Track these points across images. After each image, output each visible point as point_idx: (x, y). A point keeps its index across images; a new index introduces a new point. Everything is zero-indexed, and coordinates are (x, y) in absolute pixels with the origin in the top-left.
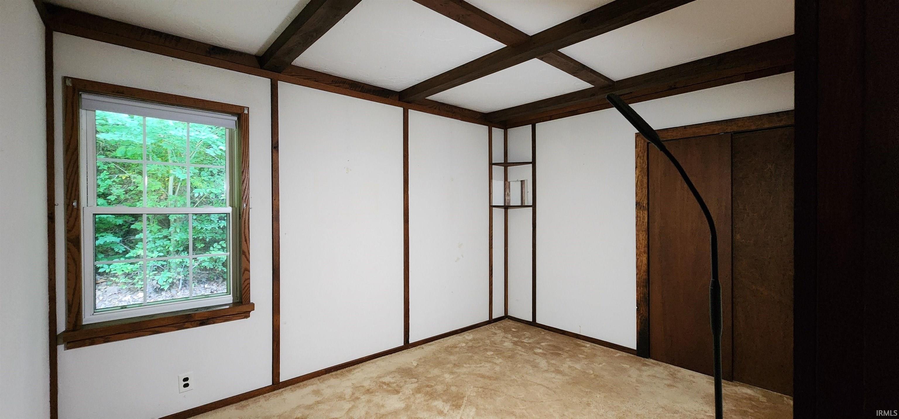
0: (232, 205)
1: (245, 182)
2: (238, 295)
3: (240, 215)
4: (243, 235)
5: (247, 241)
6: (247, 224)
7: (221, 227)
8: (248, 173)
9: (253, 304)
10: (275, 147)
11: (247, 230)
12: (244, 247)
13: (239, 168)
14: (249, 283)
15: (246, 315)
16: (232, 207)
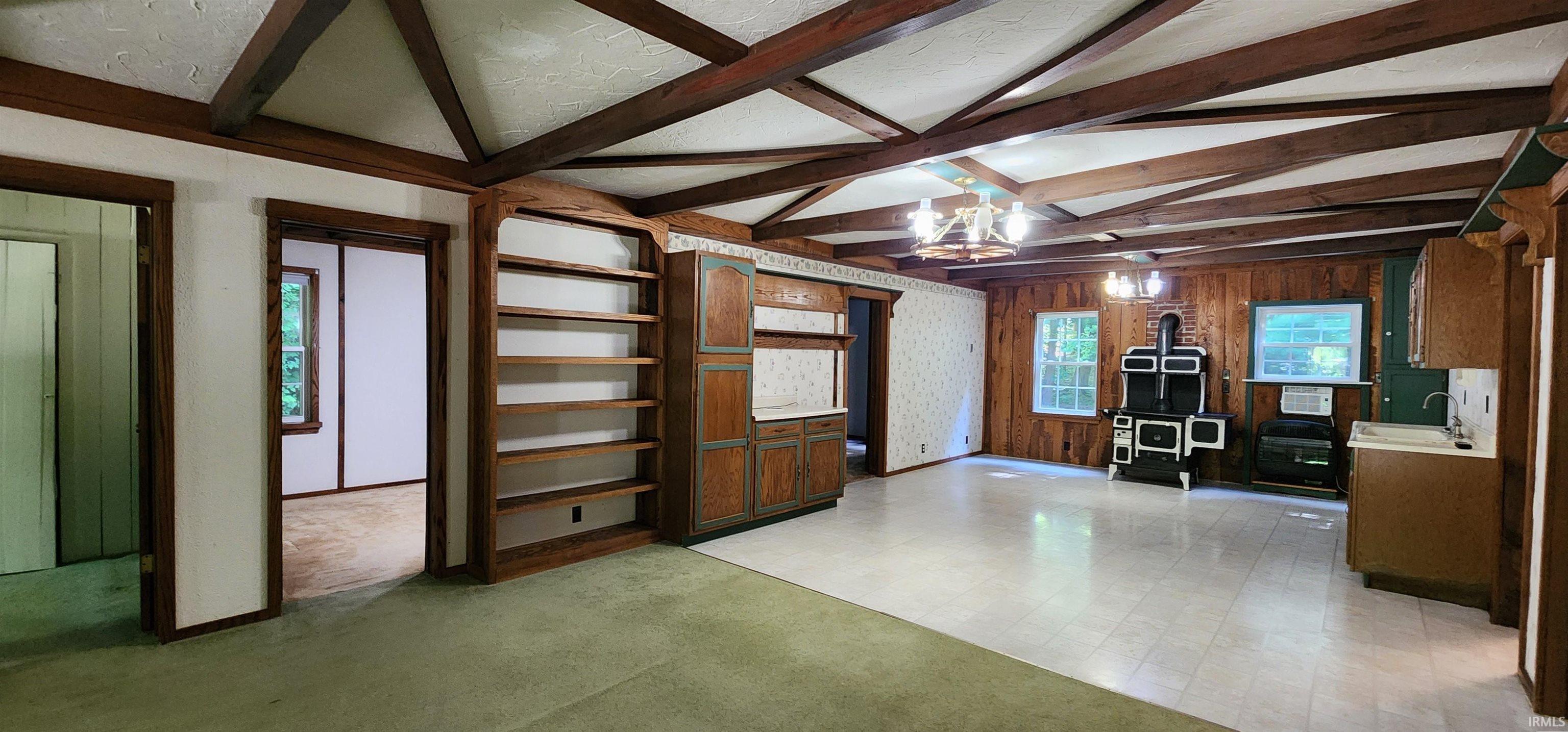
0: (304, 345)
1: (316, 328)
2: (309, 417)
3: (311, 353)
4: (314, 369)
5: (317, 373)
6: (317, 361)
7: (291, 368)
8: (318, 320)
9: (321, 423)
10: (342, 299)
11: (316, 366)
12: (314, 378)
13: (311, 316)
14: (318, 403)
15: (315, 430)
16: (305, 346)
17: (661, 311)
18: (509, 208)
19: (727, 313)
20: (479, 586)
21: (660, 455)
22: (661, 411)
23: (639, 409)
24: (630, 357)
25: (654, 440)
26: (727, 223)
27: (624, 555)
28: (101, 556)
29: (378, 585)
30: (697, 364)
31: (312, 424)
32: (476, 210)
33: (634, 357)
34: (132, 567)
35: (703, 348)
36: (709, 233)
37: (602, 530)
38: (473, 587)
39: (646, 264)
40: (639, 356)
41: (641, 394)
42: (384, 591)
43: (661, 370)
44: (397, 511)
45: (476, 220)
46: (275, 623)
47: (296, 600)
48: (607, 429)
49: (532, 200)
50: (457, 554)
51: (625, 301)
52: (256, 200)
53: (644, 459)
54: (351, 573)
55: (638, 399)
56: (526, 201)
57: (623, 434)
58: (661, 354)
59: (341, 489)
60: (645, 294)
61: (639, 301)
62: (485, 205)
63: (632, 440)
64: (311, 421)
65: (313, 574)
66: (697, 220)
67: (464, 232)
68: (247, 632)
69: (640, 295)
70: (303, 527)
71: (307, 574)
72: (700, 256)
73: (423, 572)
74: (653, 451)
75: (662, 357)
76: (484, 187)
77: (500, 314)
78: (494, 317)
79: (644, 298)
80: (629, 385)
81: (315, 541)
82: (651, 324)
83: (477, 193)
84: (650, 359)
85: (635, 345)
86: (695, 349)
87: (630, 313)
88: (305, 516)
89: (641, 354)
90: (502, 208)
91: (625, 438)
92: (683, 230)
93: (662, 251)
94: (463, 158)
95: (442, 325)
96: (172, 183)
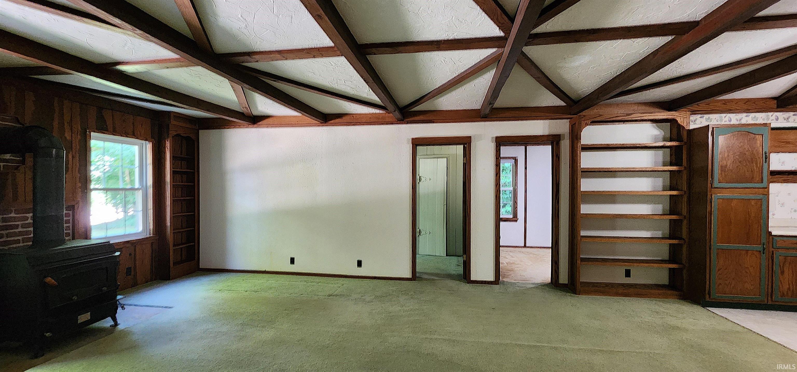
1: (516, 180)
2: (514, 216)
3: (515, 190)
4: (516, 197)
6: (517, 193)
8: (517, 177)
9: (518, 219)
11: (517, 195)
12: (516, 200)
13: (515, 176)
14: (517, 211)
15: (516, 222)
16: (513, 188)
17: (685, 163)
18: (587, 122)
19: (740, 162)
20: (572, 294)
21: (685, 249)
22: (685, 222)
23: (670, 220)
24: (664, 190)
25: (680, 238)
26: (748, 101)
27: (656, 300)
28: (456, 256)
29: (532, 284)
30: (711, 195)
31: (515, 219)
32: (572, 125)
33: (668, 191)
34: (461, 260)
35: (716, 184)
36: (731, 110)
37: (644, 285)
38: (570, 294)
39: (675, 136)
40: (670, 190)
41: (672, 212)
42: (534, 286)
43: (685, 199)
44: (545, 258)
45: (572, 131)
46: (496, 287)
47: (504, 281)
48: (647, 230)
49: (599, 116)
50: (564, 278)
51: (661, 159)
52: (493, 138)
53: (674, 250)
54: (524, 277)
55: (670, 214)
56: (595, 117)
57: (659, 234)
58: (685, 188)
59: (525, 246)
60: (674, 154)
61: (670, 158)
62: (576, 123)
63: (666, 238)
64: (515, 218)
65: (511, 274)
66: (719, 104)
67: (567, 137)
68: (488, 287)
69: (671, 155)
70: (510, 258)
71: (508, 274)
72: (713, 128)
73: (550, 283)
74: (680, 245)
75: (686, 190)
76: (577, 114)
77: (582, 172)
78: (579, 173)
79: (674, 156)
80: (663, 207)
81: (513, 263)
82: (679, 172)
83: (573, 118)
84: (675, 192)
85: (668, 183)
86: (709, 185)
87: (664, 166)
88: (511, 254)
89: (671, 189)
90: (583, 123)
91: (660, 236)
92: (705, 112)
93: (685, 129)
94: (565, 104)
95: (557, 178)
96: (471, 137)
